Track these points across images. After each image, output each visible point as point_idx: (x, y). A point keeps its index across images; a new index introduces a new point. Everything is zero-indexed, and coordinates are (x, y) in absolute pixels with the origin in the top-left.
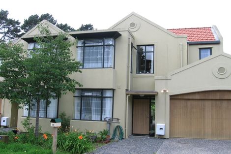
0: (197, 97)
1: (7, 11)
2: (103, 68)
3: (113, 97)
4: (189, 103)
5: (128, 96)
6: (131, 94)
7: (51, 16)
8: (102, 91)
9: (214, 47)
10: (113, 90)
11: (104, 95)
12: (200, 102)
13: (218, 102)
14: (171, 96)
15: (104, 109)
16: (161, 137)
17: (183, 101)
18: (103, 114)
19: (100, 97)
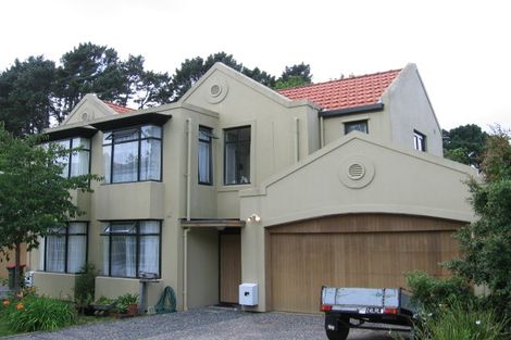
0: (316, 228)
1: (140, 57)
2: (139, 180)
3: (160, 235)
4: (305, 240)
5: (186, 231)
6: (192, 228)
7: (231, 56)
8: (138, 223)
9: (373, 118)
10: (161, 221)
11: (142, 231)
12: (324, 240)
13: (357, 239)
14: (267, 228)
15: (141, 255)
16: (252, 310)
17: (294, 238)
18: (141, 264)
19: (134, 235)
